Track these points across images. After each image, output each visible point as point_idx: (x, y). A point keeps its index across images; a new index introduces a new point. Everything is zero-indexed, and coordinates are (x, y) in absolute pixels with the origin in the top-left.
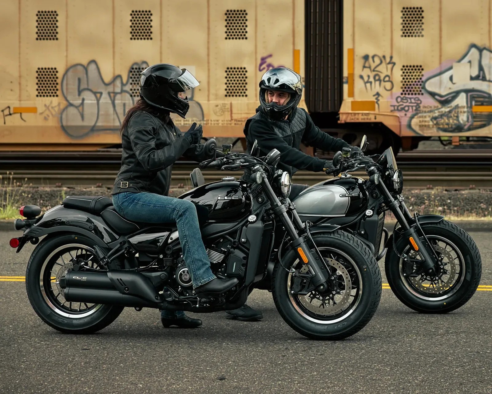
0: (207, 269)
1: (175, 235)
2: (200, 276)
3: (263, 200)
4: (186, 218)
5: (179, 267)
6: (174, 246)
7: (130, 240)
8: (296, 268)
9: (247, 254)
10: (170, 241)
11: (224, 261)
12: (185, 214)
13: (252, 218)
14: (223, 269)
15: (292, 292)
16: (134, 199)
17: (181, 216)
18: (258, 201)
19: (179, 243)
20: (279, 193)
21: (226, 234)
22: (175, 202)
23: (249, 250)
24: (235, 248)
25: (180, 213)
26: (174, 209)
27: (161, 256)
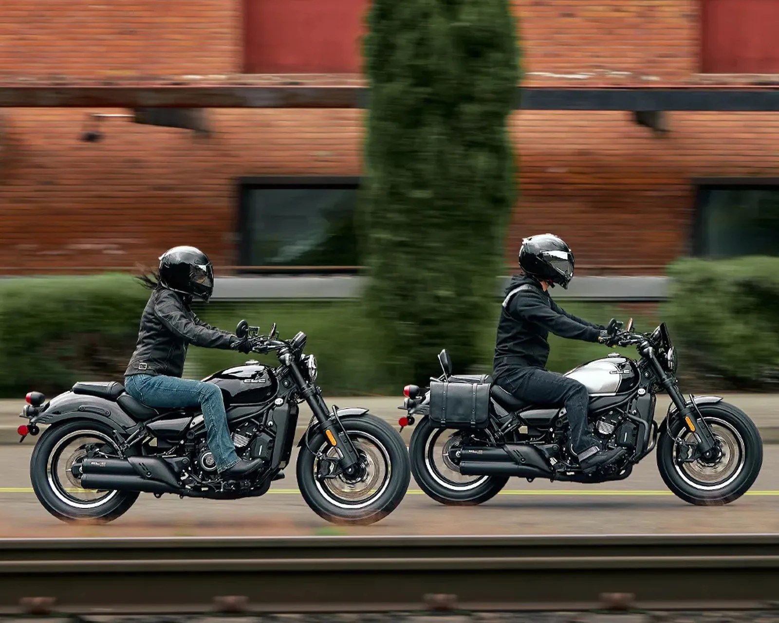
0: (232, 452)
1: (198, 419)
2: (225, 460)
3: (289, 383)
4: (213, 402)
5: (203, 452)
6: (196, 431)
7: (149, 425)
8: (322, 452)
9: (274, 438)
10: (192, 426)
11: (248, 445)
12: (211, 398)
13: (279, 401)
14: (247, 454)
15: (319, 476)
16: (154, 384)
17: (207, 400)
18: (283, 383)
19: (204, 427)
20: (306, 376)
21: (252, 417)
22: (200, 386)
23: (275, 433)
24: (260, 432)
25: (206, 397)
26: (200, 393)
27: (182, 442)
